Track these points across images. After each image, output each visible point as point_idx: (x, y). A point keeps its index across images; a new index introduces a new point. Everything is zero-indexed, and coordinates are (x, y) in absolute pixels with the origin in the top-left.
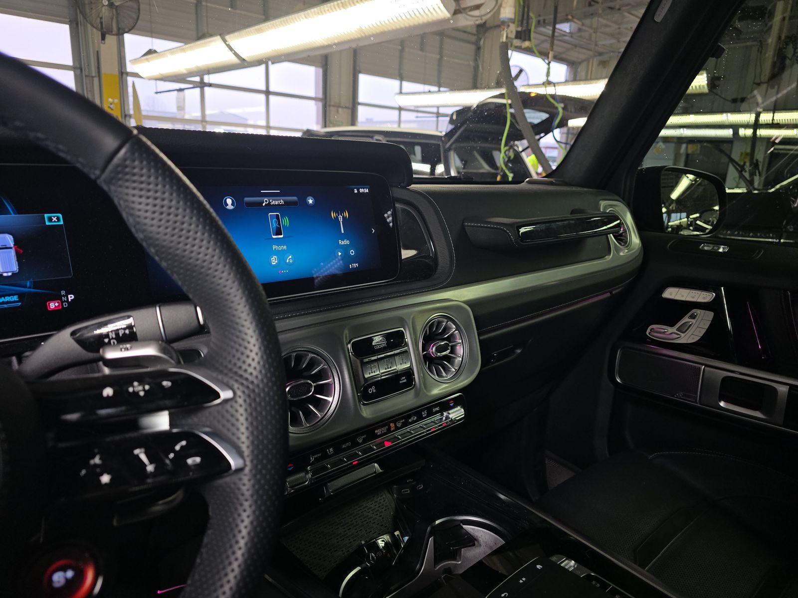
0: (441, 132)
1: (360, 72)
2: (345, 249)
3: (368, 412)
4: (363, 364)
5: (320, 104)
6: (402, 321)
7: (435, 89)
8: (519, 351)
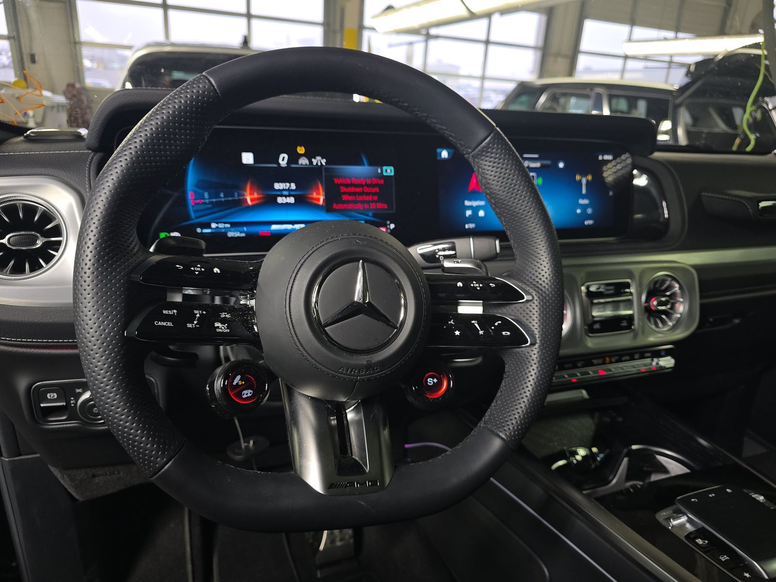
0: (672, 85)
1: (587, 17)
2: (584, 207)
3: (593, 343)
4: (593, 304)
5: (539, 54)
6: (630, 275)
7: (670, 34)
8: (737, 321)
